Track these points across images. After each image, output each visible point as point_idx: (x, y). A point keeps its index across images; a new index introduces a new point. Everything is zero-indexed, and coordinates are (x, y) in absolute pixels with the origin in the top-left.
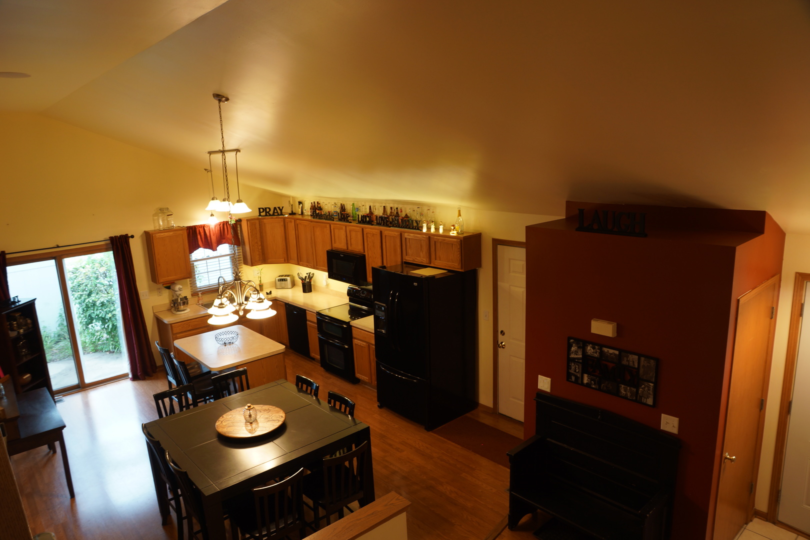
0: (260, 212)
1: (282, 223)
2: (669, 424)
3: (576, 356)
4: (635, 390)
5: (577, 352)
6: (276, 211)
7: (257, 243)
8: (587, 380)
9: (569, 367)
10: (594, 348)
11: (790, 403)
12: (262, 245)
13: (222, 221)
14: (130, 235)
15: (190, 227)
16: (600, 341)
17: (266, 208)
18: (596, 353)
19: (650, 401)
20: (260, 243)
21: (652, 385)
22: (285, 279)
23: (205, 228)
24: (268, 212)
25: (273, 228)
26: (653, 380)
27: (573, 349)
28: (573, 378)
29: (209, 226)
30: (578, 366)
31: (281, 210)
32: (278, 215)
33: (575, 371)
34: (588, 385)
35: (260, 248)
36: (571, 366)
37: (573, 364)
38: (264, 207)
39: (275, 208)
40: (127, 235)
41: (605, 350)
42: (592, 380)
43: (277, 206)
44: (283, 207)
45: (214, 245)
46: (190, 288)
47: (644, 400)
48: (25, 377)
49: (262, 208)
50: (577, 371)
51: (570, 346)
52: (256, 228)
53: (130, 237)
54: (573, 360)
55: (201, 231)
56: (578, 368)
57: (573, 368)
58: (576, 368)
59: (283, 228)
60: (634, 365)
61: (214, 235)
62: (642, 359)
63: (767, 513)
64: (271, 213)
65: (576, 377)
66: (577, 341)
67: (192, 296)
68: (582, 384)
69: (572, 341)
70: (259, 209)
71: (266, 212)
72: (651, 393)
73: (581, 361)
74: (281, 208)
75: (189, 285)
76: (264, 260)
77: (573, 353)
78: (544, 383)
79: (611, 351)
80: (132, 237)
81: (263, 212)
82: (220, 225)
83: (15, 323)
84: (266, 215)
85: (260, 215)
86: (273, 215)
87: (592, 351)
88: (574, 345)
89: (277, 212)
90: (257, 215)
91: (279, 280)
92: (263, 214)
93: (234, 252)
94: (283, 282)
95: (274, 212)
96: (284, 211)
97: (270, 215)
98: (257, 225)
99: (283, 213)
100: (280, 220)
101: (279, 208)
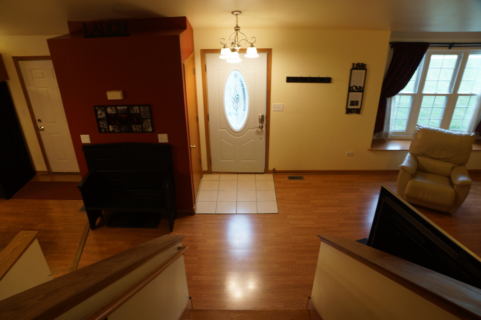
2: (163, 138)
3: (102, 116)
4: (140, 126)
5: (102, 114)
8: (112, 129)
9: (99, 124)
10: (111, 109)
11: (208, 115)
16: (115, 103)
18: (113, 111)
19: (150, 130)
21: (149, 120)
26: (150, 117)
27: (99, 113)
28: (103, 130)
30: (104, 121)
33: (103, 126)
34: (113, 132)
36: (100, 123)
37: (101, 122)
41: (119, 108)
42: (114, 128)
47: (147, 130)
50: (104, 125)
51: (96, 111)
54: (101, 119)
56: (105, 123)
57: (101, 124)
58: (103, 124)
60: (137, 112)
62: (141, 107)
63: (208, 171)
65: (105, 129)
66: (100, 107)
68: (110, 132)
69: (97, 108)
72: (150, 125)
73: (105, 119)
77: (99, 115)
78: (85, 139)
79: (122, 108)
87: (111, 110)
88: (99, 110)
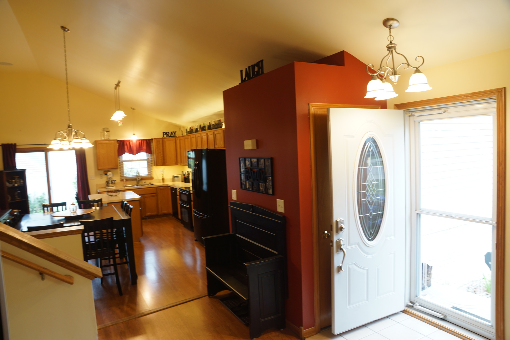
0: (164, 135)
1: (174, 141)
4: (265, 185)
5: (243, 167)
7: (160, 152)
8: (248, 186)
10: (249, 161)
12: (163, 154)
16: (250, 154)
18: (250, 164)
19: (271, 192)
20: (162, 153)
21: (271, 178)
25: (170, 144)
26: (271, 174)
27: (241, 165)
28: (243, 186)
29: (132, 141)
31: (175, 133)
32: (173, 136)
35: (162, 155)
37: (242, 176)
39: (172, 133)
41: (252, 160)
43: (172, 131)
45: (135, 152)
47: (269, 191)
50: (244, 180)
52: (160, 144)
55: (127, 143)
56: (244, 178)
59: (175, 144)
60: (263, 166)
61: (135, 146)
62: (265, 160)
64: (169, 135)
66: (242, 158)
68: (246, 189)
69: (240, 159)
70: (163, 133)
71: (167, 135)
72: (271, 184)
73: (244, 172)
76: (164, 163)
78: (234, 195)
83: (14, 180)
84: (167, 137)
85: (164, 137)
87: (248, 163)
88: (241, 162)
90: (161, 136)
91: (174, 177)
92: (165, 136)
93: (148, 158)
94: (176, 178)
95: (171, 135)
96: (177, 135)
97: (169, 136)
98: (161, 142)
99: (176, 136)
100: (173, 139)
101: (174, 132)
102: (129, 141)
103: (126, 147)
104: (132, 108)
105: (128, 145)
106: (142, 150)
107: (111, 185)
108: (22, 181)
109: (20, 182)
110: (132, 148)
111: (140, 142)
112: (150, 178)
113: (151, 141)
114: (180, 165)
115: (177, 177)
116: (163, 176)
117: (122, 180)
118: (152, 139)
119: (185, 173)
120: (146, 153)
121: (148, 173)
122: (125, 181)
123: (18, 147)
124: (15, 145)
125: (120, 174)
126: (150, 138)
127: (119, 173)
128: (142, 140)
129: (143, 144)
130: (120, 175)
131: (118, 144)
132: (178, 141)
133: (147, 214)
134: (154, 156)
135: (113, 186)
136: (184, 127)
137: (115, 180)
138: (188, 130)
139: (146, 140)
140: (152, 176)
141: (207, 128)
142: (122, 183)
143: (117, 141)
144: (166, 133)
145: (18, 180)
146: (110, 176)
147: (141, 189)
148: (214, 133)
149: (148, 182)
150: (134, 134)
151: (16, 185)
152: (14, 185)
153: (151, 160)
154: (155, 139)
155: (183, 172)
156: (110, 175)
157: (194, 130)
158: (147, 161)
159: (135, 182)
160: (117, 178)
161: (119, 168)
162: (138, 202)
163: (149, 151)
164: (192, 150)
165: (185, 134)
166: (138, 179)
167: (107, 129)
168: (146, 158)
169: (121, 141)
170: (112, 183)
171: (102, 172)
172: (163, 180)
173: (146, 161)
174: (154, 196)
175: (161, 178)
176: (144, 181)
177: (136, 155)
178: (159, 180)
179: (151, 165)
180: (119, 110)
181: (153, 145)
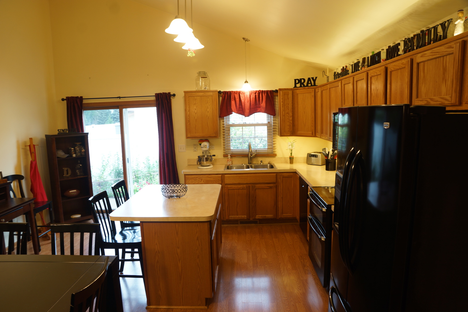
0: (296, 84)
1: (313, 94)
6: (309, 82)
7: (288, 113)
12: (293, 116)
13: (258, 90)
14: (172, 94)
15: (225, 92)
17: (301, 79)
20: (291, 114)
22: (315, 155)
23: (241, 95)
24: (303, 84)
25: (305, 100)
29: (244, 93)
31: (314, 81)
32: (312, 85)
35: (291, 118)
38: (299, 79)
39: (309, 79)
40: (169, 93)
43: (310, 77)
44: (316, 78)
46: (223, 149)
48: (70, 192)
49: (298, 79)
52: (288, 99)
53: (171, 95)
55: (236, 97)
59: (313, 99)
61: (248, 102)
64: (305, 84)
67: (224, 157)
70: (295, 80)
71: (302, 84)
74: (315, 78)
75: (222, 146)
76: (293, 133)
80: (174, 95)
81: (298, 83)
82: (255, 93)
83: (73, 149)
84: (301, 86)
85: (295, 86)
86: (307, 86)
89: (311, 83)
90: (292, 86)
91: (310, 156)
92: (298, 85)
93: (269, 122)
94: (313, 158)
95: (308, 83)
96: (318, 83)
97: (304, 86)
98: (290, 95)
99: (316, 85)
100: (312, 90)
101: (313, 78)
102: (239, 93)
103: (233, 102)
104: (244, 39)
105: (238, 100)
106: (259, 109)
107: (205, 163)
108: (83, 150)
109: (81, 152)
110: (243, 104)
111: (256, 96)
112: (271, 154)
113: (275, 94)
114: (321, 138)
115: (315, 156)
116: (291, 154)
117: (225, 156)
118: (276, 91)
119: (329, 152)
120: (266, 114)
121: (268, 145)
122: (229, 156)
123: (85, 102)
124: (81, 99)
125: (224, 145)
126: (274, 89)
127: (222, 144)
128: (260, 92)
129: (261, 98)
130: (224, 148)
131: (221, 98)
132: (319, 94)
133: (258, 217)
134: (278, 118)
135: (208, 164)
136: (330, 70)
137: (214, 156)
138: (339, 71)
139: (267, 92)
140: (275, 152)
141: (383, 56)
142: (226, 159)
143: (220, 92)
144: (300, 81)
145: (78, 149)
146: (204, 149)
147: (249, 175)
148: (412, 61)
149: (266, 161)
150: (246, 82)
151: (74, 155)
152: (71, 156)
153: (274, 126)
154: (280, 89)
155: (324, 149)
156: (205, 146)
157: (350, 69)
158: (268, 127)
159: (246, 161)
160: (218, 152)
161: (222, 136)
162: (206, 224)
163: (271, 110)
164: (343, 111)
165: (331, 79)
166: (251, 155)
167: (205, 73)
168: (265, 121)
169: (225, 93)
170: (207, 159)
171: (196, 141)
172: (291, 160)
173: (266, 127)
174: (271, 187)
175: (288, 155)
176: (260, 159)
177: (248, 116)
178: (285, 158)
179: (274, 134)
180: (176, 17)
181: (278, 101)
